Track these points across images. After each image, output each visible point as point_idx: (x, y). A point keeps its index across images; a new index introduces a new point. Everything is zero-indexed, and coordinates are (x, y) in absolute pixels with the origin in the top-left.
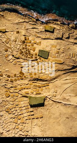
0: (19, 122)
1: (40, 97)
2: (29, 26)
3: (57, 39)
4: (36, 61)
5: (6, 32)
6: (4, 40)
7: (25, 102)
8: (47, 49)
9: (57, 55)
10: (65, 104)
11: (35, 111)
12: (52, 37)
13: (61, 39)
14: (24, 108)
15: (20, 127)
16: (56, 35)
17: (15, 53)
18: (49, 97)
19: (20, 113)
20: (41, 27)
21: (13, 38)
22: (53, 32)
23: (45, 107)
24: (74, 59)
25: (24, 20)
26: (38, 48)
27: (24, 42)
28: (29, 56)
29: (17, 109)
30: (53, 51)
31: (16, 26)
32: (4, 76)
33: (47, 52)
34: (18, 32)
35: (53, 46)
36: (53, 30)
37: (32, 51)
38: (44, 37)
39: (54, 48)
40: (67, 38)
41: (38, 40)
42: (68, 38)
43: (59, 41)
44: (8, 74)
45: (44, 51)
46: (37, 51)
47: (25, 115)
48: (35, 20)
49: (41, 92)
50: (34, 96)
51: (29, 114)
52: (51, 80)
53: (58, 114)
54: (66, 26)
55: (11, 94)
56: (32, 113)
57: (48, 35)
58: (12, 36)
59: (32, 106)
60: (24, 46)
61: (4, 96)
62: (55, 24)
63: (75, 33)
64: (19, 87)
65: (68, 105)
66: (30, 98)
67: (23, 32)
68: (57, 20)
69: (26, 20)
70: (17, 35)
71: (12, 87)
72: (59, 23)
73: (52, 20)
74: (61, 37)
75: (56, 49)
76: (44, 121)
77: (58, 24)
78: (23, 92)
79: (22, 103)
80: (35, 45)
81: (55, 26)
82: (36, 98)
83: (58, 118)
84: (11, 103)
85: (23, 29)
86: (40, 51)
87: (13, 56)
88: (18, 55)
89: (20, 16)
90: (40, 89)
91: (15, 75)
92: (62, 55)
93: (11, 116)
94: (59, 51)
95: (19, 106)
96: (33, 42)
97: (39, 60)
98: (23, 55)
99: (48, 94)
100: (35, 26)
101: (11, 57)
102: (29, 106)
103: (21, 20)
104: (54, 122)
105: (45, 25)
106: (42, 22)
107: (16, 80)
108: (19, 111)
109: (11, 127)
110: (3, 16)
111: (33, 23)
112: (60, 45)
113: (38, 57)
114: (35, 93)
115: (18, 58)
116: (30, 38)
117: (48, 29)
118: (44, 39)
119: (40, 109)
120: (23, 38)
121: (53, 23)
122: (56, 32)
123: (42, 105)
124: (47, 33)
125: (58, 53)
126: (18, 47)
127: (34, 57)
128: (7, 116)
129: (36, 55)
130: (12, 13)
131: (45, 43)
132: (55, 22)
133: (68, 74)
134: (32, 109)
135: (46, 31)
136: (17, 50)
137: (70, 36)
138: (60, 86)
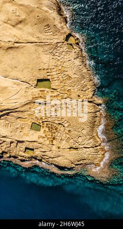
0: (60, 68)
1: (41, 87)
2: (49, 154)
3: (22, 142)
4: (43, 121)
5: (70, 148)
6: (72, 141)
7: (54, 84)
8: (32, 132)
9: (23, 126)
10: (17, 79)
11: (46, 76)
12: (27, 143)
13: (19, 142)
14: (55, 79)
15: (59, 63)
16: (24, 146)
17: (62, 128)
18: (32, 87)
19: (59, 75)
20: (37, 153)
21: (64, 142)
22: (26, 148)
23: (37, 78)
24: (7, 122)
25: (53, 159)
26: (41, 133)
27: (54, 139)
28: (50, 126)
29: (61, 79)
30: (27, 129)
31: (60, 153)
33: (33, 130)
34: (59, 148)
35: (27, 135)
36: (25, 150)
37: (47, 130)
38: (35, 143)
39: (26, 133)
40: (13, 142)
41: (41, 140)
42: (11, 142)
43: (21, 140)
45: (35, 130)
46: (42, 130)
47: (55, 73)
48: (43, 160)
49: (40, 92)
50: (47, 89)
51: (51, 74)
52: (30, 103)
53: (25, 72)
54: (13, 154)
55: (67, 92)
56: (48, 74)
57: (31, 146)
58: (64, 144)
59: (48, 80)
60: (54, 135)
61: (72, 91)
62: (23, 157)
63: (5, 147)
64: (59, 98)
65: (15, 79)
66: (50, 88)
67: (54, 148)
68: (22, 161)
69: (51, 159)
70: (59, 145)
71: (66, 98)
72: (20, 158)
73: (26, 161)
74: (18, 144)
75: (24, 131)
76: (38, 66)
77: (21, 156)
78: (56, 93)
79: (57, 84)
80: (44, 136)
81: (24, 154)
82: (45, 87)
83: (25, 68)
84: (66, 84)
85: (54, 151)
86: (39, 130)
87: (64, 126)
88: (59, 127)
89: (57, 164)
90: (40, 95)
92: (17, 127)
93: (67, 73)
94: (21, 130)
95: (60, 81)
96: (46, 139)
97: (41, 122)
98: (55, 127)
99: (33, 90)
100: (43, 153)
101: (65, 126)
102: (51, 80)
103: (55, 159)
104: (29, 64)
105: (33, 155)
106: (36, 159)
108: (60, 77)
109: (67, 64)
110: (72, 163)
111: (45, 157)
112: (20, 135)
113: (41, 124)
114: (45, 92)
115: (60, 124)
116: (48, 142)
117: (31, 152)
118: (35, 141)
119: (41, 77)
120: (55, 142)
121: (25, 158)
122: (23, 149)
123: (39, 81)
124: (32, 147)
125: (22, 128)
126: (59, 134)
127: (45, 125)
128: (70, 73)
129: (43, 127)
130: (63, 165)
131: (34, 137)
132: (24, 158)
133: (13, 108)
134: (49, 77)
135: (32, 150)
136: (60, 131)
137: (9, 144)
138: (22, 96)
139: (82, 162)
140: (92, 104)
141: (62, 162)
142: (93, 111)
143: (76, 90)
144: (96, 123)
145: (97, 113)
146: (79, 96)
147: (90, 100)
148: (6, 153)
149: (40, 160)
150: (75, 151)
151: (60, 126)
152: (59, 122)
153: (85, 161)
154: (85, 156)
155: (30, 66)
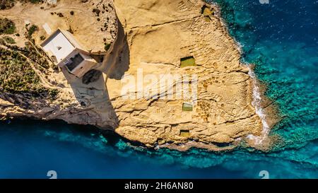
0: (201, 43)
1: (185, 66)
2: (206, 132)
3: (177, 125)
5: (226, 123)
6: (226, 115)
7: (199, 60)
8: (185, 113)
9: (175, 109)
10: (160, 63)
11: (188, 53)
12: (182, 125)
13: (173, 125)
14: (199, 55)
15: (200, 38)
16: (178, 129)
17: (215, 104)
18: (177, 68)
20: (193, 133)
21: (219, 117)
22: (181, 131)
23: (180, 58)
24: (158, 108)
25: (211, 137)
26: (194, 112)
27: (208, 116)
28: (201, 103)
29: (205, 53)
30: (179, 111)
31: (216, 130)
32: (221, 81)
34: (215, 124)
35: (180, 117)
36: (181, 133)
37: (199, 108)
38: (190, 124)
39: (178, 115)
41: (195, 120)
42: (166, 127)
43: (175, 123)
44: (218, 84)
45: (187, 110)
46: (194, 110)
47: (197, 49)
48: (200, 140)
49: (186, 71)
50: (192, 67)
51: (194, 50)
53: (167, 53)
54: (168, 140)
55: (213, 66)
56: (191, 51)
57: (185, 127)
58: (219, 120)
59: (192, 57)
60: (207, 112)
61: (218, 63)
62: (179, 140)
63: (159, 133)
64: (206, 73)
65: (158, 63)
66: (194, 65)
67: (210, 125)
68: (178, 144)
69: (208, 137)
70: (215, 122)
71: (213, 72)
72: (176, 142)
74: (172, 128)
75: (176, 114)
76: (179, 45)
77: (177, 140)
78: (202, 69)
79: (201, 59)
80: (197, 114)
81: (179, 138)
82: (189, 65)
83: (166, 49)
84: (211, 58)
85: (210, 129)
86: (191, 110)
87: (215, 101)
88: (212, 103)
89: (213, 141)
91: (211, 84)
92: (169, 110)
93: (209, 47)
94: (173, 113)
95: (203, 56)
96: (200, 118)
98: (207, 103)
99: (178, 71)
100: (199, 133)
101: (217, 100)
102: (194, 57)
103: (213, 136)
104: (170, 45)
105: (189, 137)
106: (192, 140)
107: (210, 79)
108: (203, 51)
109: (208, 37)
110: (231, 137)
111: (202, 136)
112: (173, 119)
113: (192, 104)
114: (191, 70)
116: (202, 120)
117: (186, 134)
118: (189, 122)
119: (184, 56)
120: (209, 119)
121: (182, 141)
122: (178, 132)
123: (182, 60)
124: (187, 129)
125: (174, 111)
126: (213, 110)
127: (196, 103)
128: (213, 46)
130: (222, 141)
132: (180, 142)
134: (192, 54)
135: (188, 131)
136: (213, 107)
137: (164, 130)
139: (240, 134)
140: (240, 73)
141: (221, 138)
142: (243, 80)
143: (222, 62)
144: (247, 92)
145: (247, 81)
146: (226, 67)
147: (237, 69)
148: (161, 139)
149: (197, 141)
150: (231, 125)
151: (212, 101)
152: (210, 98)
153: (243, 133)
154: (243, 128)
155: (172, 47)
